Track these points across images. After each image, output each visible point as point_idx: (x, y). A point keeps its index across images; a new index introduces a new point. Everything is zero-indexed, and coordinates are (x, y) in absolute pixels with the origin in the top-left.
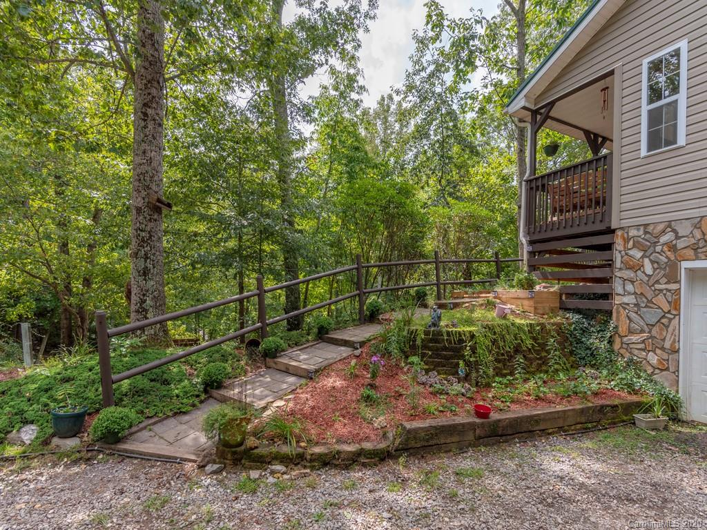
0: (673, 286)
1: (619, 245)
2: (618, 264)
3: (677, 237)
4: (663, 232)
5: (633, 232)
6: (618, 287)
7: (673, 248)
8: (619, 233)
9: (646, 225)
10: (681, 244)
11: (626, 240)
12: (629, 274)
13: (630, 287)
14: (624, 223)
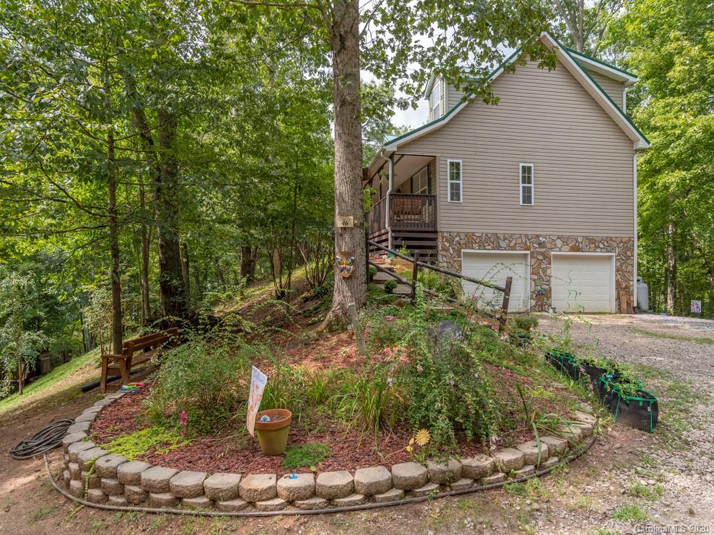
0: (459, 259)
1: (440, 239)
2: (440, 248)
3: (461, 239)
4: (456, 236)
5: (445, 235)
6: (440, 258)
7: (459, 244)
8: (440, 234)
9: (450, 232)
10: (462, 242)
11: (443, 238)
12: (444, 253)
13: (445, 259)
14: (443, 230)
